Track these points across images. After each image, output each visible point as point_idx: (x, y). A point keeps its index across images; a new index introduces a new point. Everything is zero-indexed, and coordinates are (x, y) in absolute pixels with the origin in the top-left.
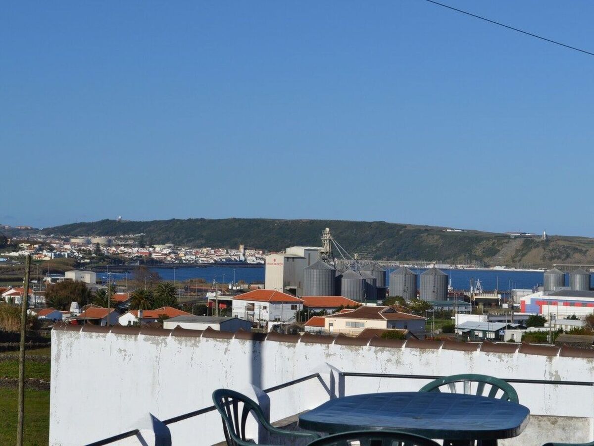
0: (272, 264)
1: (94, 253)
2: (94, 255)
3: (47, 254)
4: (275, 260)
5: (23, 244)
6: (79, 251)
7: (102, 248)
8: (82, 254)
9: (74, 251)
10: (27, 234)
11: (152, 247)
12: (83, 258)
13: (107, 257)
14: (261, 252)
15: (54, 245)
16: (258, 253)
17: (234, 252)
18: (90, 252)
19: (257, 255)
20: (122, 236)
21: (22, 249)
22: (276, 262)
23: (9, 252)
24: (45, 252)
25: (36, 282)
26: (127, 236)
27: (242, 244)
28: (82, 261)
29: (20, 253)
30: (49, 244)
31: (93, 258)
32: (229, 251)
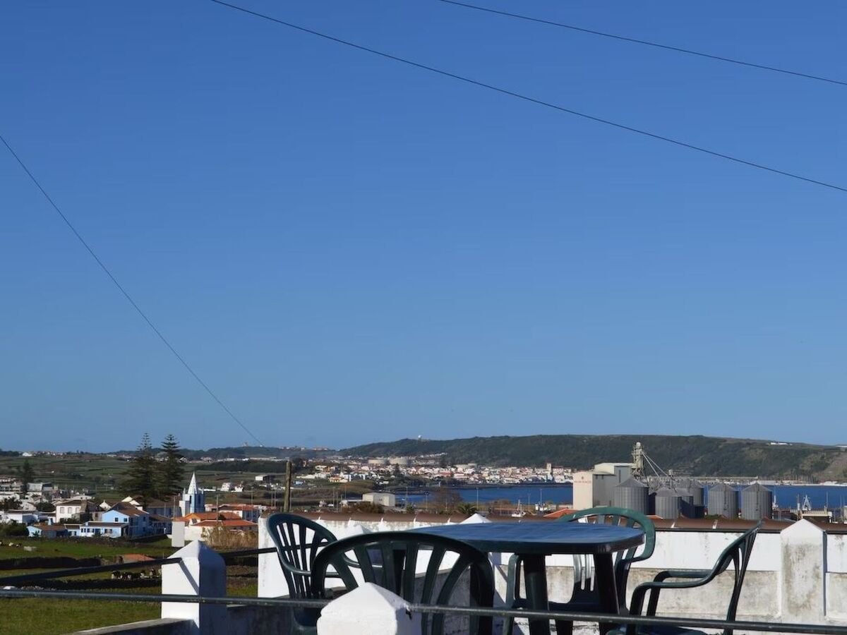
0: (580, 482)
1: (394, 475)
2: (393, 476)
3: (344, 476)
4: (583, 478)
5: (320, 466)
6: (377, 472)
7: (401, 469)
8: (380, 475)
9: (372, 473)
10: (321, 456)
11: (454, 467)
12: (382, 480)
13: (408, 479)
14: (570, 470)
15: (352, 467)
16: (567, 472)
17: (540, 471)
18: (388, 474)
19: (565, 474)
20: (422, 456)
21: (318, 471)
22: (584, 480)
23: (305, 474)
24: (342, 475)
25: (333, 505)
26: (428, 456)
27: (549, 462)
28: (381, 483)
29: (317, 475)
30: (346, 466)
31: (392, 480)
32: (536, 470)
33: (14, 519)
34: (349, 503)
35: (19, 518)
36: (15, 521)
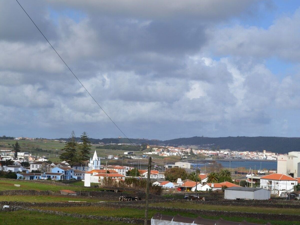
0: (281, 160)
1: (190, 153)
2: (189, 154)
3: (166, 153)
5: (155, 148)
6: (182, 152)
7: (193, 151)
8: (183, 153)
9: (179, 152)
10: (156, 143)
11: (219, 151)
12: (184, 156)
13: (196, 155)
14: (275, 154)
15: (170, 149)
17: (260, 154)
18: (187, 153)
19: (272, 156)
20: (204, 145)
21: (154, 151)
22: (283, 159)
23: (148, 152)
24: (165, 153)
25: (161, 167)
26: (206, 145)
27: (265, 150)
28: (183, 157)
29: (153, 153)
30: (167, 149)
31: (189, 156)
32: (258, 153)
33: (11, 170)
34: (169, 167)
35: (13, 169)
36: (11, 171)
